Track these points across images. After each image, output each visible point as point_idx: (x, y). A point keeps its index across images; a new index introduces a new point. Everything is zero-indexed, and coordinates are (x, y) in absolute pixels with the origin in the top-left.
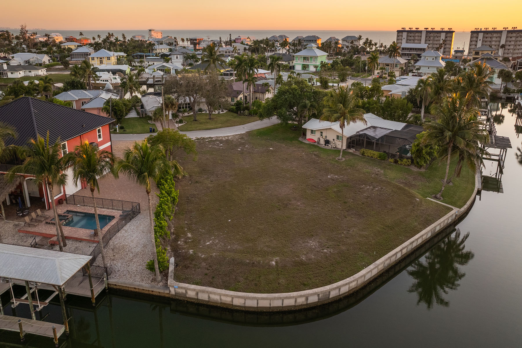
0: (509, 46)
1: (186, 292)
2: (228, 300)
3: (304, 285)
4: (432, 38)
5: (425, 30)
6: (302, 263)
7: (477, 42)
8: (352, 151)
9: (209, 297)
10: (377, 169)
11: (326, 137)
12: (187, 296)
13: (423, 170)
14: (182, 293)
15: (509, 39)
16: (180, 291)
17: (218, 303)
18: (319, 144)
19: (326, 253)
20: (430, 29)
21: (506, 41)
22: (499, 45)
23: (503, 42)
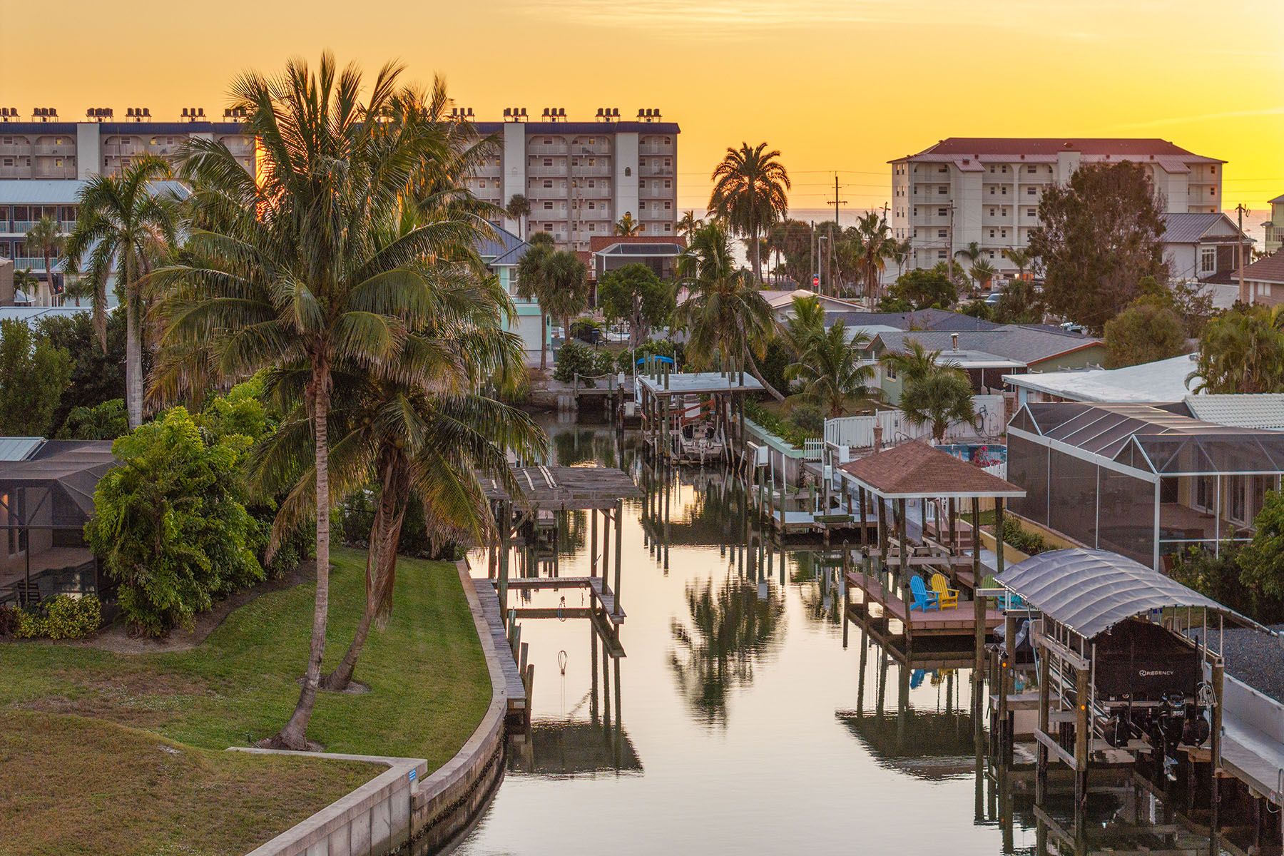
0: (548, 205)
5: (93, 119)
15: (540, 169)
20: (119, 117)
21: (530, 180)
23: (514, 185)
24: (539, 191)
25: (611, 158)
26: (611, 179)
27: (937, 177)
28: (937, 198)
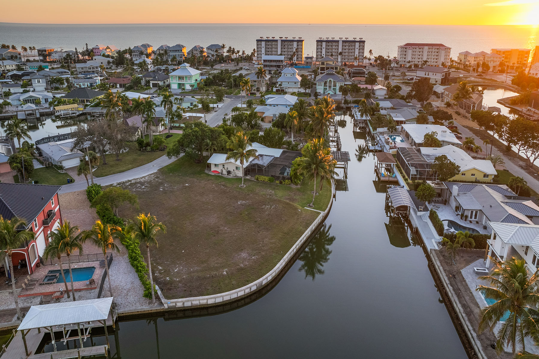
0: (345, 53)
1: (176, 304)
2: (204, 302)
3: (248, 281)
4: (286, 46)
5: (280, 39)
6: (242, 269)
7: (321, 49)
8: (248, 177)
9: (192, 303)
10: (269, 191)
11: (227, 168)
12: (177, 307)
13: (299, 186)
14: (173, 306)
15: (344, 47)
16: (172, 305)
17: (198, 306)
18: (223, 174)
19: (254, 259)
20: (284, 39)
21: (342, 49)
22: (338, 52)
23: (340, 50)
24: (344, 51)
25: (355, 46)
26: (355, 49)
27: (405, 50)
28: (405, 53)
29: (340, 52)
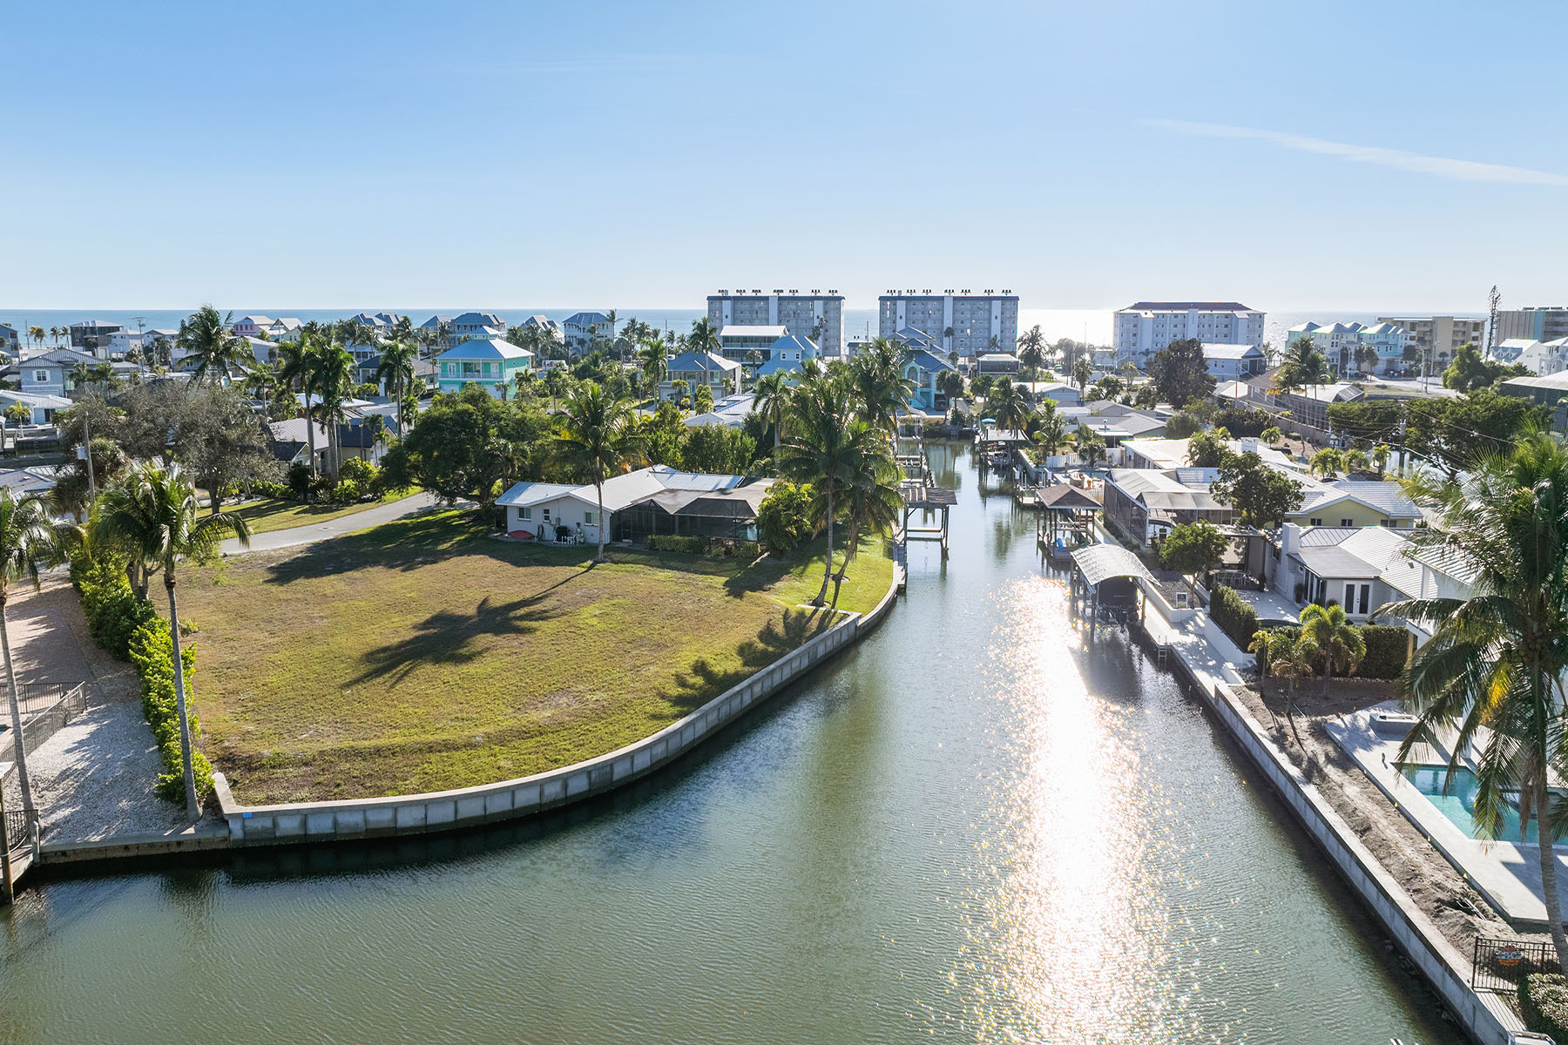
1: (275, 824)
2: (384, 818)
7: (894, 322)
8: (625, 543)
9: (335, 823)
12: (278, 834)
14: (265, 830)
16: (258, 825)
17: (360, 833)
20: (786, 294)
21: (954, 320)
22: (941, 330)
23: (948, 323)
24: (959, 325)
25: (990, 311)
26: (989, 319)
29: (949, 328)
